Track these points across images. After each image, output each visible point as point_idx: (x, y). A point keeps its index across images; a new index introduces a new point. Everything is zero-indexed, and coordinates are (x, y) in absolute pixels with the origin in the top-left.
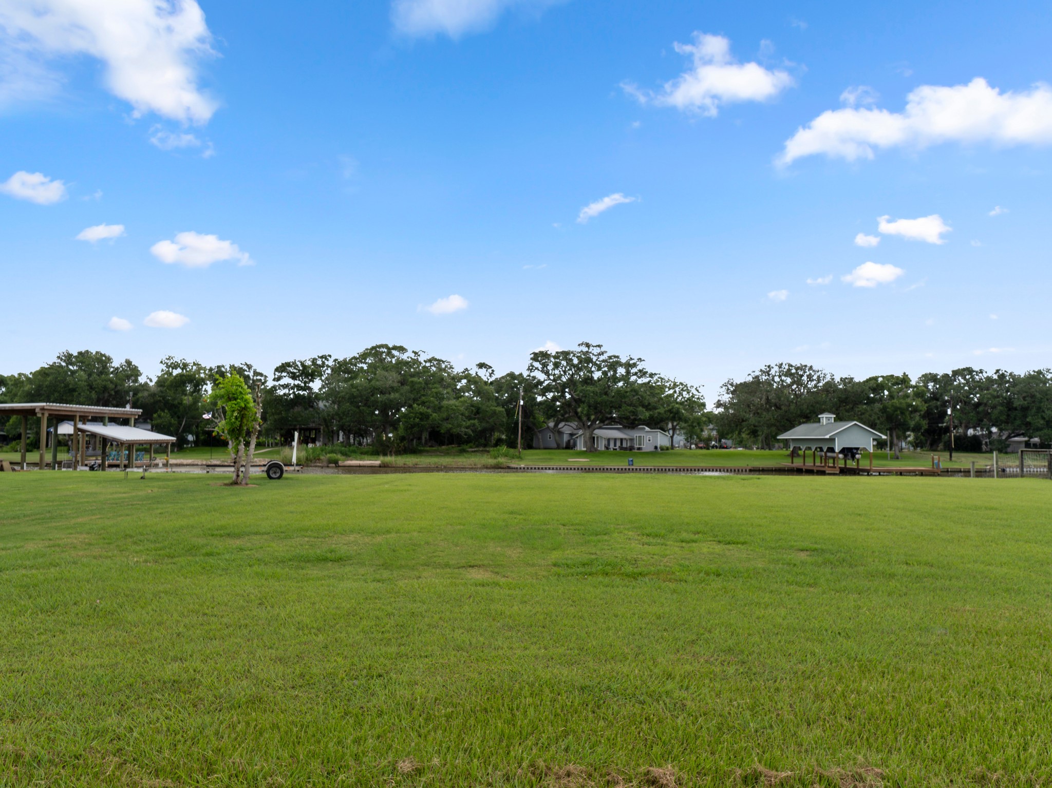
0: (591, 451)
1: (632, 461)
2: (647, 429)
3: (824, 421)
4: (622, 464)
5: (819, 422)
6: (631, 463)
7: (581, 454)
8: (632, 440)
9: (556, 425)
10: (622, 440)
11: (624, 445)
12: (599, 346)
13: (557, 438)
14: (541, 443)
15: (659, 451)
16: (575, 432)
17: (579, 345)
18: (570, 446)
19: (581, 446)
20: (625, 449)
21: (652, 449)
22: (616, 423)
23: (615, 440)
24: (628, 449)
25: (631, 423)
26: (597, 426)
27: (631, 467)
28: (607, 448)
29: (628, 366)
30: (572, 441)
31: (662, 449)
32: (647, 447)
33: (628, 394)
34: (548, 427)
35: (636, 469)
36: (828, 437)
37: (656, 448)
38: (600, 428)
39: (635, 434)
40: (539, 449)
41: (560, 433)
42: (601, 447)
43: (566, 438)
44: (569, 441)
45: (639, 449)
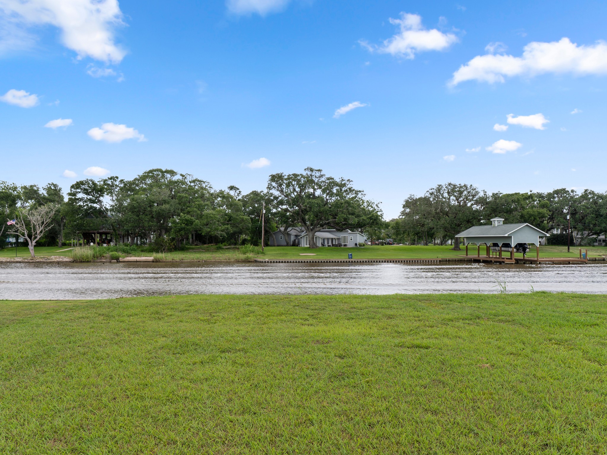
0: (313, 248)
1: (351, 255)
2: (350, 231)
3: (496, 224)
4: (343, 257)
5: (492, 224)
6: (350, 256)
7: (305, 250)
8: (339, 239)
9: (286, 229)
10: (332, 239)
11: (334, 243)
12: (319, 170)
13: (287, 238)
14: (275, 242)
15: (359, 247)
16: (299, 234)
17: (305, 169)
18: (295, 244)
19: (304, 244)
20: (336, 246)
21: (353, 246)
22: (333, 227)
23: (328, 239)
24: (338, 246)
25: (341, 227)
26: (318, 229)
27: (351, 260)
28: (323, 245)
29: (342, 185)
30: (297, 240)
31: (360, 245)
32: (350, 244)
33: (343, 205)
34: (280, 231)
35: (355, 262)
36: (506, 235)
37: (356, 244)
38: (319, 231)
39: (341, 235)
40: (274, 246)
41: (289, 235)
42: (319, 244)
43: (293, 238)
44: (295, 240)
45: (345, 245)
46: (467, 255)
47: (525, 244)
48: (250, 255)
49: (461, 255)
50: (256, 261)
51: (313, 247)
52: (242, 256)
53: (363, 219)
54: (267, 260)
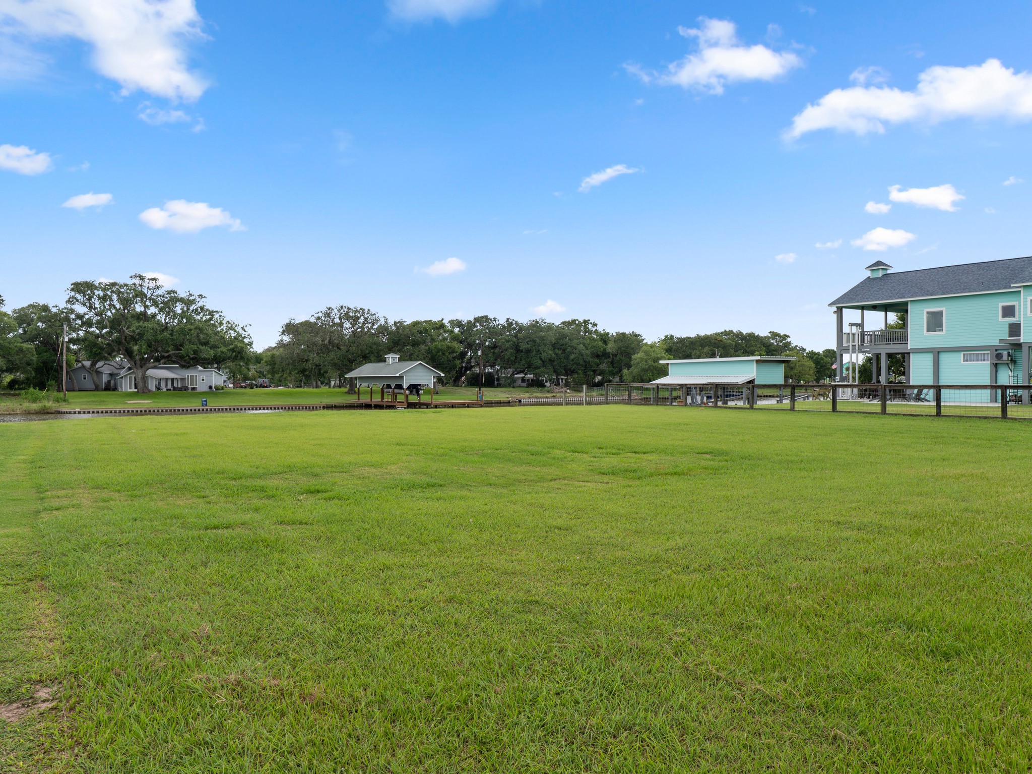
0: (143, 392)
1: (206, 401)
2: (200, 368)
3: (390, 361)
4: (193, 405)
5: (385, 361)
6: (205, 403)
7: (131, 395)
8: (183, 380)
9: (93, 364)
10: (173, 380)
11: (175, 385)
12: (155, 279)
13: (95, 378)
14: (76, 384)
15: (215, 391)
16: (116, 371)
17: (131, 277)
18: (110, 387)
19: (127, 386)
20: (180, 389)
21: (206, 389)
22: (174, 362)
23: (166, 380)
24: (181, 389)
25: (191, 361)
26: (151, 365)
27: (205, 408)
28: (158, 388)
29: (188, 302)
30: (112, 382)
31: (217, 388)
32: (202, 387)
33: (192, 332)
34: (83, 366)
35: (211, 410)
36: (398, 375)
37: (210, 387)
38: (155, 367)
39: (187, 373)
40: (74, 391)
41: (99, 373)
42: (152, 386)
43: (105, 378)
44: (109, 382)
45: (193, 389)
46: (359, 399)
47: (420, 385)
48: (50, 404)
49: (352, 399)
50: (59, 412)
51: (142, 390)
52: (35, 406)
53: (222, 352)
54: (77, 410)
